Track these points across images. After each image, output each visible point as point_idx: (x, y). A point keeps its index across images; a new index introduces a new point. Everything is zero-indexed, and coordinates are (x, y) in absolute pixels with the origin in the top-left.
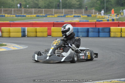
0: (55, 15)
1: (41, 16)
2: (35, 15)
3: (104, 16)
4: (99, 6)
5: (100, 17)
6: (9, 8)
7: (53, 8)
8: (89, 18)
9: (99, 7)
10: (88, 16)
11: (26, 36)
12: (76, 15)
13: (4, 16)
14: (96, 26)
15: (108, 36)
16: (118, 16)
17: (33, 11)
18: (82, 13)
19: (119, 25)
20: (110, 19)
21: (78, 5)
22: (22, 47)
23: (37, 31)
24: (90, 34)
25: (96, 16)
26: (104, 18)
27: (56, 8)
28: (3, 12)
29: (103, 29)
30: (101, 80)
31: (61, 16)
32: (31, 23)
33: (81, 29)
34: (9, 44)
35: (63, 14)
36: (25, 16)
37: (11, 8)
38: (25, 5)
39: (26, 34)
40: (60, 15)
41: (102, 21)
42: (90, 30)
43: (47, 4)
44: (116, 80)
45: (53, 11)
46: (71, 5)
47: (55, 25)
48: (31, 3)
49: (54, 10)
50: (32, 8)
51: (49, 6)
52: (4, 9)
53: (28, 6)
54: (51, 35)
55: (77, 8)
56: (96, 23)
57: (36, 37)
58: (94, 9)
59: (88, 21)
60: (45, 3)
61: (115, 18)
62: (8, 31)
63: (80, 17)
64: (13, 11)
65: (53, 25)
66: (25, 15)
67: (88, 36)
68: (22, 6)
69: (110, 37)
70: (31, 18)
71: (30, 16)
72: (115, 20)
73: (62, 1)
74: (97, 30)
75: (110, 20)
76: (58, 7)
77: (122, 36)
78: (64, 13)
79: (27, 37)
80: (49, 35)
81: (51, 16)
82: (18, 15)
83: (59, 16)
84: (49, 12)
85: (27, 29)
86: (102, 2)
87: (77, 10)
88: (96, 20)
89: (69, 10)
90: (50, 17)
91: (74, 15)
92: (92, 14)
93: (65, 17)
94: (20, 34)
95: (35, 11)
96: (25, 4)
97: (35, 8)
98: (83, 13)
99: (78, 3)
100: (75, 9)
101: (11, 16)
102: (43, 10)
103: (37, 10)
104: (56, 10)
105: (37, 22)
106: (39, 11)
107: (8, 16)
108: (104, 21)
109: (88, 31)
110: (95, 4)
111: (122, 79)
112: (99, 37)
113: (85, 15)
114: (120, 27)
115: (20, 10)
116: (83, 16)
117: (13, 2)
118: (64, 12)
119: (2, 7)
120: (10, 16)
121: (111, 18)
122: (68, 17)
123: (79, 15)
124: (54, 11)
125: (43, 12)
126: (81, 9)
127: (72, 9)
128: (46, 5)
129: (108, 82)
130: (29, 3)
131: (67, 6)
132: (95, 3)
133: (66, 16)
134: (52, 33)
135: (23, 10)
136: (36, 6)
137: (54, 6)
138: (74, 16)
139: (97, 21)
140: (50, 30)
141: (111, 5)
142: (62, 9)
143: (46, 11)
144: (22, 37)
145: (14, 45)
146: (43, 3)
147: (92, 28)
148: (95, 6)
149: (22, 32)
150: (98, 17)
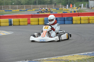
0: (33, 9)
1: (23, 10)
2: (18, 10)
3: (69, 9)
4: (64, 2)
5: (65, 10)
10: (57, 9)
11: (12, 25)
14: (62, 16)
16: (78, 8)
17: (17, 7)
18: (52, 7)
19: (79, 15)
20: (72, 11)
22: (9, 33)
23: (20, 21)
24: (58, 22)
25: (62, 9)
26: (68, 11)
27: (33, 5)
29: (67, 18)
32: (15, 15)
36: (12, 11)
37: (1, 5)
38: (11, 3)
39: (12, 24)
40: (37, 9)
41: (67, 12)
42: (58, 19)
43: (27, 2)
44: (77, 54)
46: (44, 2)
47: (33, 17)
48: (16, 1)
49: (32, 6)
50: (16, 5)
53: (13, 3)
54: (30, 24)
55: (49, 4)
56: (62, 14)
57: (20, 25)
58: (61, 4)
59: (57, 13)
60: (25, 1)
61: (76, 10)
64: (3, 8)
65: (31, 16)
66: (11, 10)
69: (72, 23)
70: (16, 12)
71: (15, 10)
72: (76, 11)
74: (63, 19)
75: (73, 12)
76: (35, 3)
77: (81, 23)
78: (39, 8)
79: (13, 25)
80: (29, 23)
81: (30, 10)
82: (6, 10)
84: (28, 7)
88: (62, 12)
89: (43, 5)
90: (29, 11)
92: (60, 8)
94: (8, 24)
95: (19, 7)
96: (11, 2)
97: (18, 4)
98: (53, 7)
101: (2, 11)
102: (25, 6)
103: (20, 6)
104: (34, 5)
105: (20, 15)
106: (21, 7)
108: (68, 12)
111: (81, 54)
112: (65, 24)
114: (80, 17)
115: (8, 7)
116: (53, 9)
117: (3, 1)
118: (39, 7)
121: (73, 10)
125: (25, 7)
126: (52, 4)
127: (45, 4)
128: (27, 3)
130: (14, 1)
131: (42, 3)
134: (31, 22)
135: (10, 7)
136: (19, 3)
137: (32, 3)
139: (63, 13)
140: (29, 20)
141: (73, 1)
142: (38, 5)
143: (26, 7)
144: (9, 26)
145: (3, 31)
146: (24, 1)
147: (59, 18)
148: (62, 2)
149: (9, 22)
150: (64, 10)
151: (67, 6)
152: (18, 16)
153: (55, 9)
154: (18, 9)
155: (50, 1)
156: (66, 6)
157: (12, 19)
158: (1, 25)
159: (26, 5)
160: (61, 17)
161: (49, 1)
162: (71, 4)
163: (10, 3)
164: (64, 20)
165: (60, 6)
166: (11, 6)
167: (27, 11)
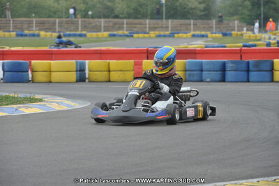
0: (151, 32)
1: (120, 36)
2: (106, 34)
3: (261, 34)
4: (248, 13)
5: (250, 36)
6: (50, 17)
7: (147, 18)
8: (228, 39)
9: (248, 15)
10: (225, 35)
11: (87, 80)
12: (198, 33)
13: (38, 35)
14: (241, 56)
15: (268, 79)
17: (102, 25)
18: (210, 29)
20: (272, 41)
21: (201, 11)
22: (77, 105)
23: (111, 69)
24: (229, 75)
25: (242, 35)
26: (259, 40)
27: (152, 18)
28: (36, 26)
29: (257, 64)
30: (252, 178)
31: (165, 36)
32: (97, 50)
33: (208, 63)
34: (48, 98)
35: (168, 31)
36: (85, 35)
37: (53, 17)
38: (85, 11)
39: (87, 76)
40: (162, 33)
41: (255, 46)
42: (229, 66)
43: (134, 9)
45: (146, 24)
46: (186, 10)
47: (150, 56)
48: (98, 5)
49: (147, 21)
50: (99, 17)
51: (136, 14)
52: (37, 19)
53: (90, 13)
55: (201, 17)
56: (241, 50)
57: (109, 81)
58: (237, 19)
59: (225, 47)
60: (128, 7)
62: (46, 69)
63: (207, 36)
64: (57, 25)
65: (146, 55)
66: (84, 32)
67: (223, 80)
68: (77, 13)
69: (272, 81)
70: (98, 40)
71: (94, 34)
73: (166, 1)
74: (244, 67)
75: (274, 44)
76: (157, 14)
78: (170, 29)
79: (89, 81)
81: (141, 35)
82: (68, 33)
83: (160, 36)
84: (137, 26)
85: (88, 63)
86: (256, 5)
87: (199, 22)
88: (241, 44)
89: (182, 21)
90: (139, 38)
91: (192, 33)
92: (234, 30)
93: (174, 36)
94: (73, 76)
95: (106, 25)
96: (83, 9)
97: (105, 17)
98: (212, 27)
99: (202, 6)
100: (196, 19)
102: (125, 21)
103: (110, 21)
104: (154, 21)
105: (112, 48)
106: (115, 24)
107: (46, 35)
108: (259, 45)
109: (223, 68)
110: (240, 8)
112: (248, 81)
113: (219, 33)
115: (73, 23)
116: (214, 35)
117: (59, 4)
118: (170, 26)
119: (33, 15)
120: (51, 35)
121: (275, 39)
122: (179, 37)
123: (203, 33)
124: (149, 24)
125: (125, 26)
126: (209, 19)
127: (188, 19)
128: (132, 11)
129: (267, 181)
130: (94, 6)
131: (178, 13)
132: (241, 6)
133: (176, 35)
135: (80, 23)
136: (109, 13)
137: (149, 12)
138: (194, 36)
139: (244, 46)
140: (139, 67)
141: (275, 10)
142: (166, 19)
143: (131, 24)
144: (77, 81)
145: (59, 99)
146: (124, 7)
147: (232, 62)
148: (240, 12)
149: (76, 71)
150: (247, 38)
151: (257, 25)
152: (103, 53)
153: (221, 35)
154: (104, 31)
155: (205, 9)
156: (254, 25)
157: (87, 61)
158: (52, 81)
159: (128, 18)
160: (239, 60)
161: (202, 8)
162: (271, 20)
163: (80, 11)
164: (246, 69)
165: (236, 25)
166: (82, 21)
167: (132, 38)
